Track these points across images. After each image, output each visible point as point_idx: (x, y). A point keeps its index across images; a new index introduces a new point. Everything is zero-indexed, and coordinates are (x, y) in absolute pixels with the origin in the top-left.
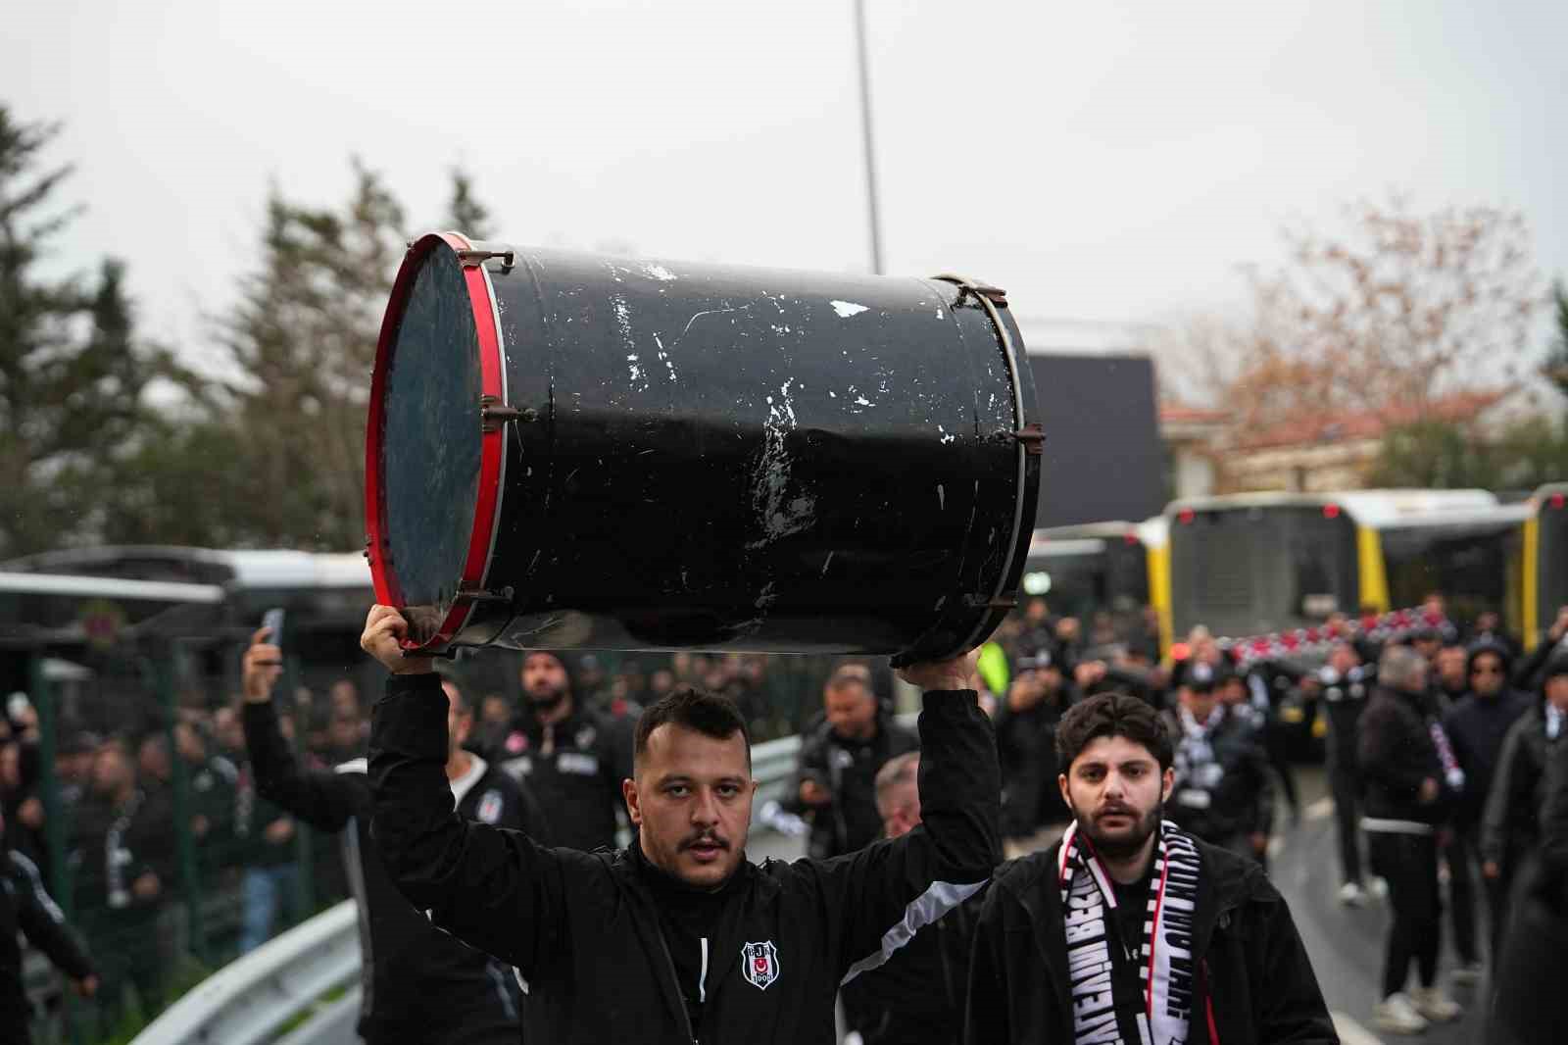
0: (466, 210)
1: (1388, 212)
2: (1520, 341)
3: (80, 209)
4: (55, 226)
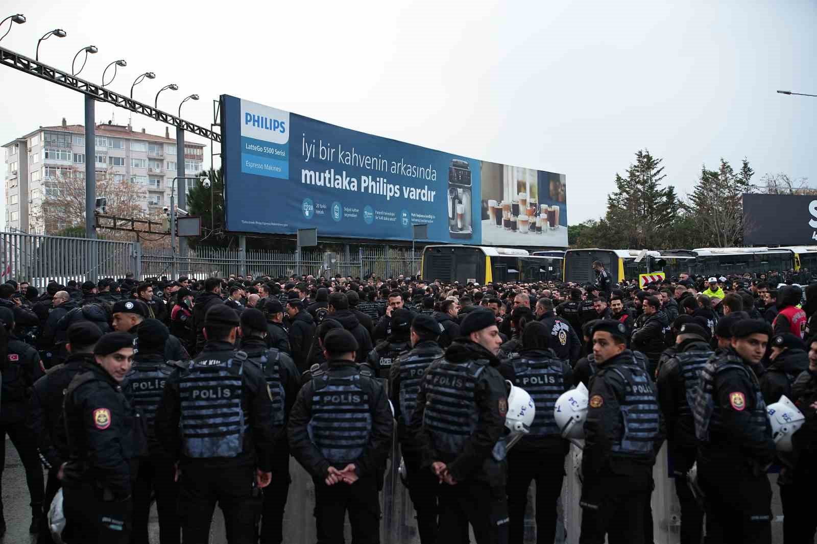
0: (747, 169)
4: (660, 179)
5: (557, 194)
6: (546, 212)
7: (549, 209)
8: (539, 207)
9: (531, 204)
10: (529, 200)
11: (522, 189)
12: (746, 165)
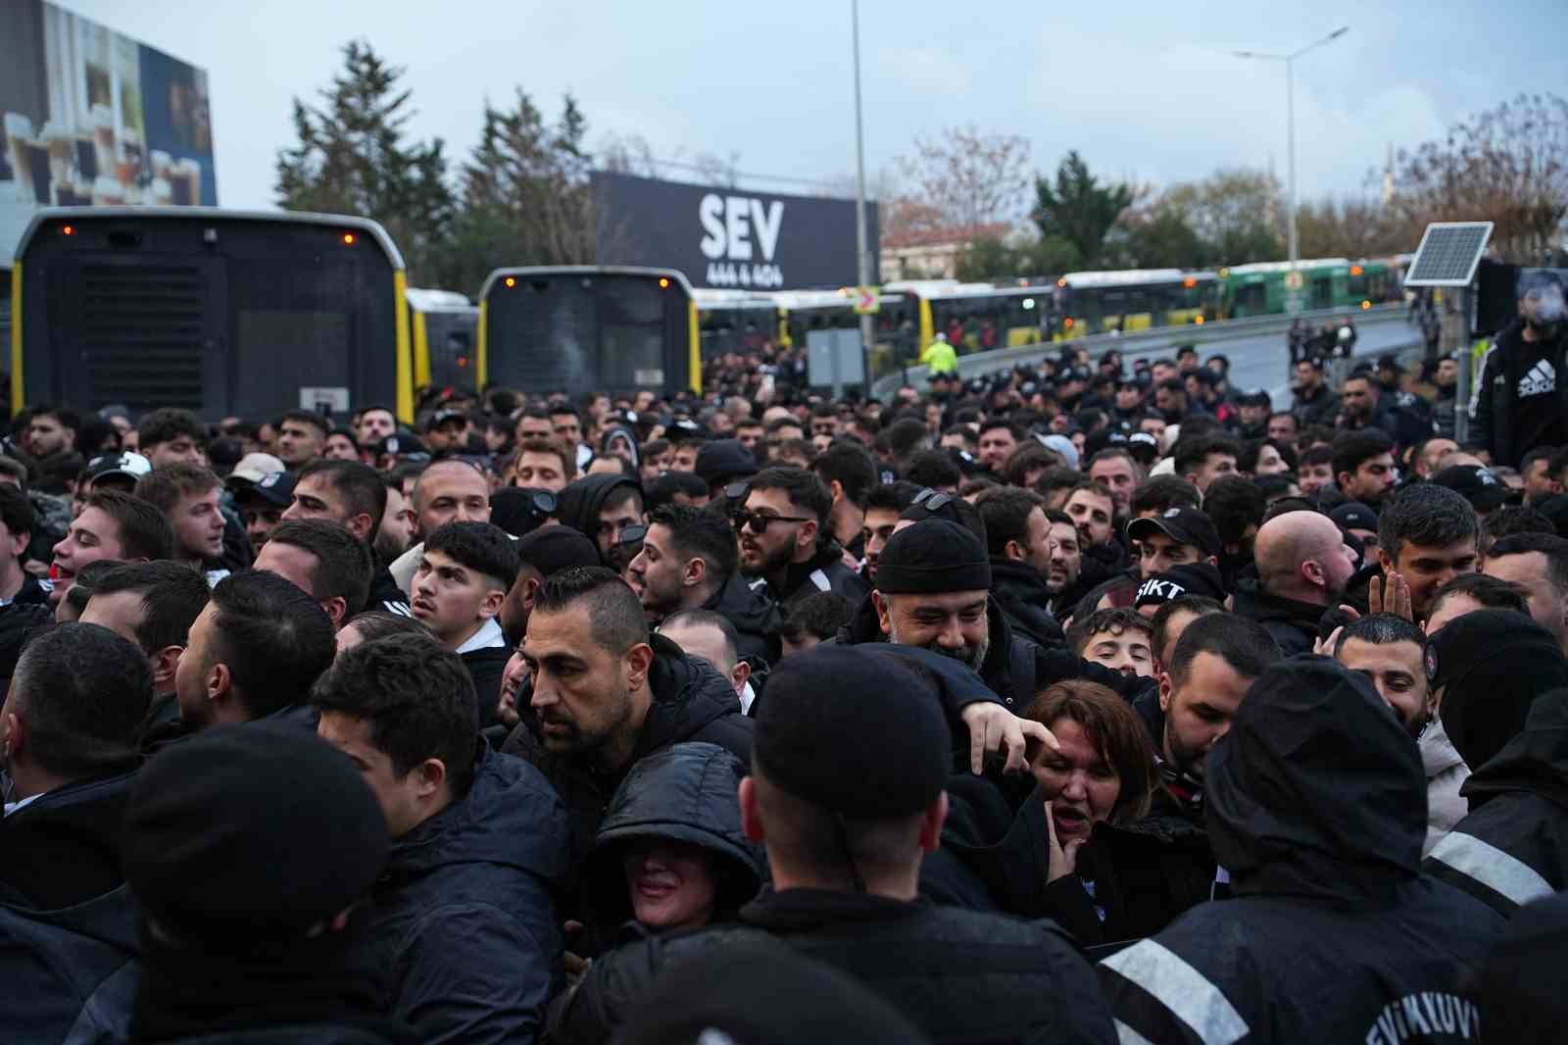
0: (572, 116)
1: (965, 133)
2: (1020, 201)
3: (414, 112)
4: (403, 120)
5: (191, 125)
6: (168, 176)
7: (175, 170)
8: (149, 162)
9: (130, 149)
10: (121, 133)
11: (101, 94)
12: (571, 107)
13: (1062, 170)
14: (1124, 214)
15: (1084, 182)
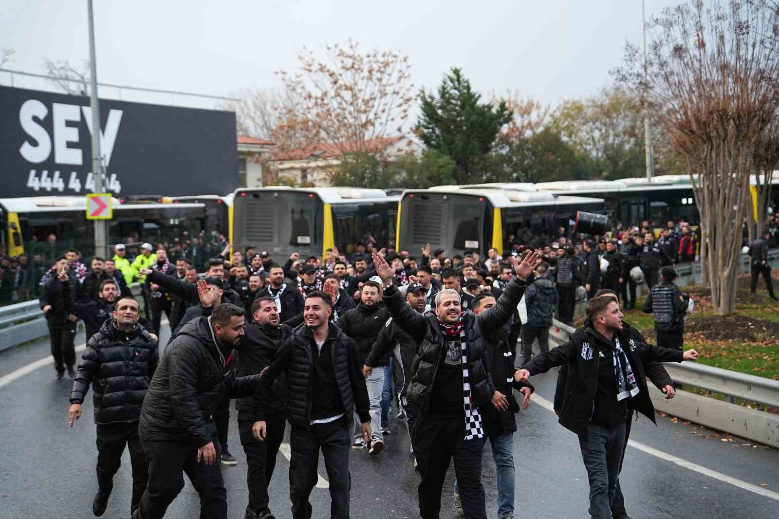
2: (405, 116)
13: (444, 88)
14: (505, 129)
15: (468, 99)
